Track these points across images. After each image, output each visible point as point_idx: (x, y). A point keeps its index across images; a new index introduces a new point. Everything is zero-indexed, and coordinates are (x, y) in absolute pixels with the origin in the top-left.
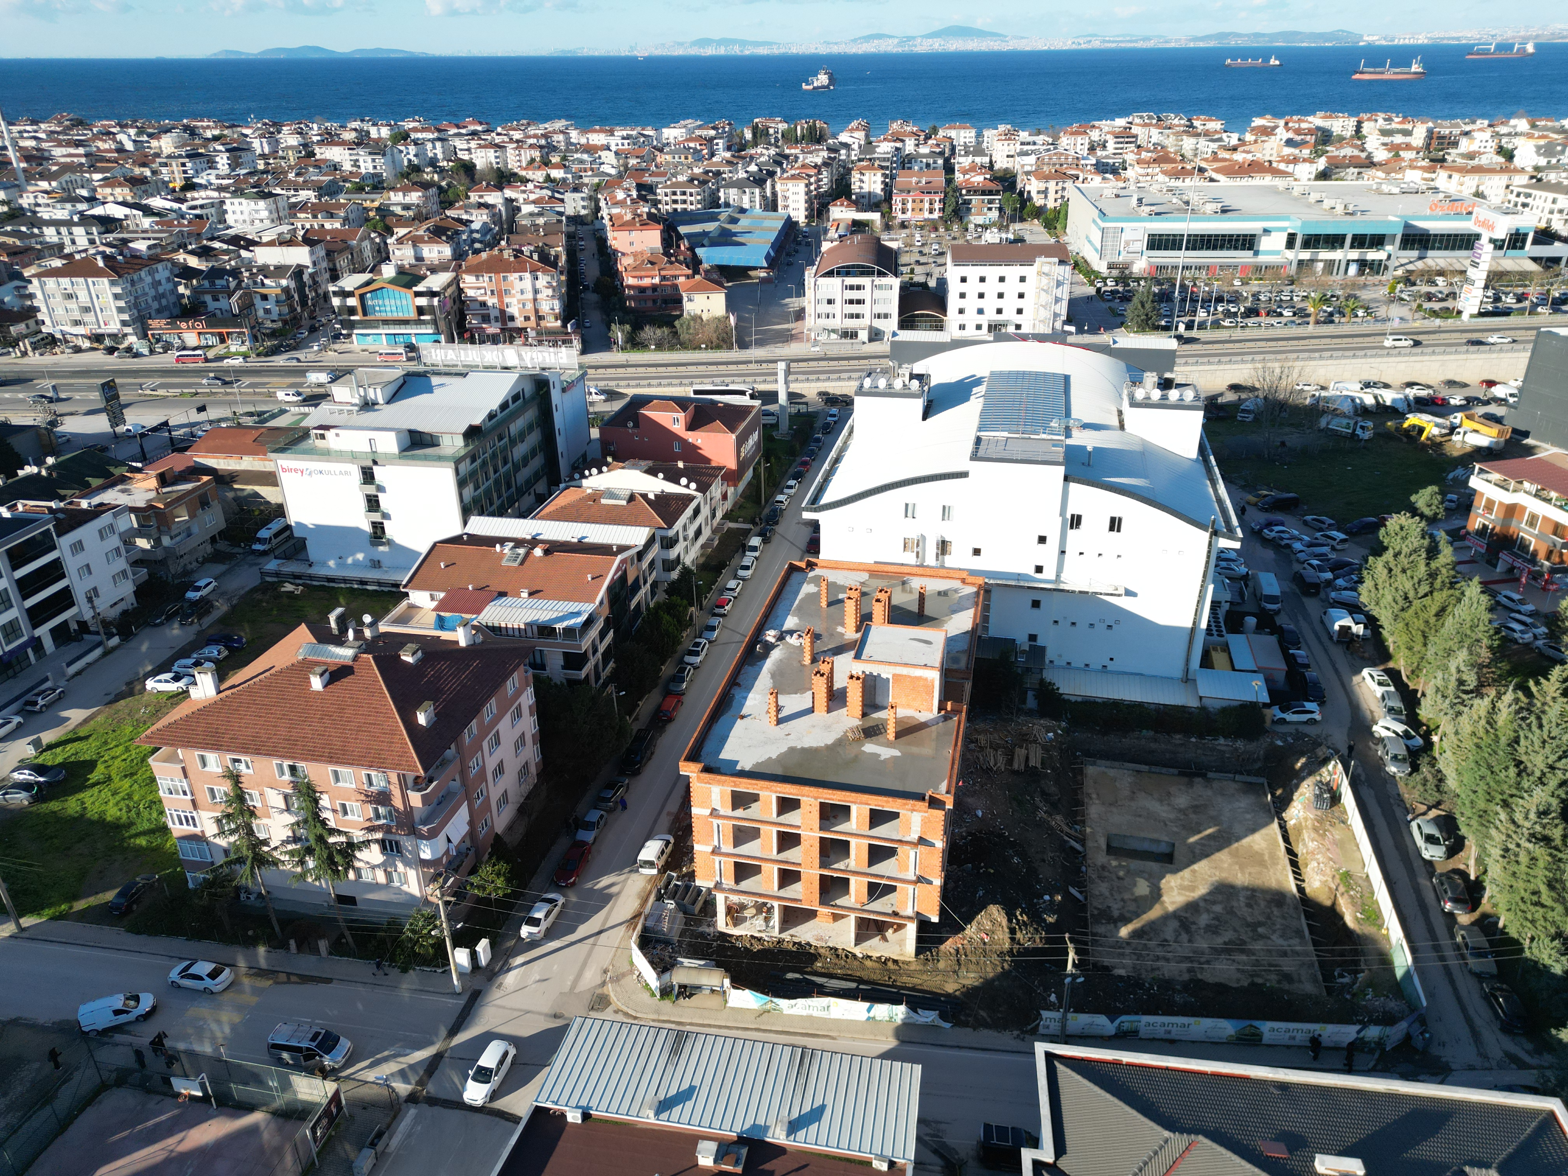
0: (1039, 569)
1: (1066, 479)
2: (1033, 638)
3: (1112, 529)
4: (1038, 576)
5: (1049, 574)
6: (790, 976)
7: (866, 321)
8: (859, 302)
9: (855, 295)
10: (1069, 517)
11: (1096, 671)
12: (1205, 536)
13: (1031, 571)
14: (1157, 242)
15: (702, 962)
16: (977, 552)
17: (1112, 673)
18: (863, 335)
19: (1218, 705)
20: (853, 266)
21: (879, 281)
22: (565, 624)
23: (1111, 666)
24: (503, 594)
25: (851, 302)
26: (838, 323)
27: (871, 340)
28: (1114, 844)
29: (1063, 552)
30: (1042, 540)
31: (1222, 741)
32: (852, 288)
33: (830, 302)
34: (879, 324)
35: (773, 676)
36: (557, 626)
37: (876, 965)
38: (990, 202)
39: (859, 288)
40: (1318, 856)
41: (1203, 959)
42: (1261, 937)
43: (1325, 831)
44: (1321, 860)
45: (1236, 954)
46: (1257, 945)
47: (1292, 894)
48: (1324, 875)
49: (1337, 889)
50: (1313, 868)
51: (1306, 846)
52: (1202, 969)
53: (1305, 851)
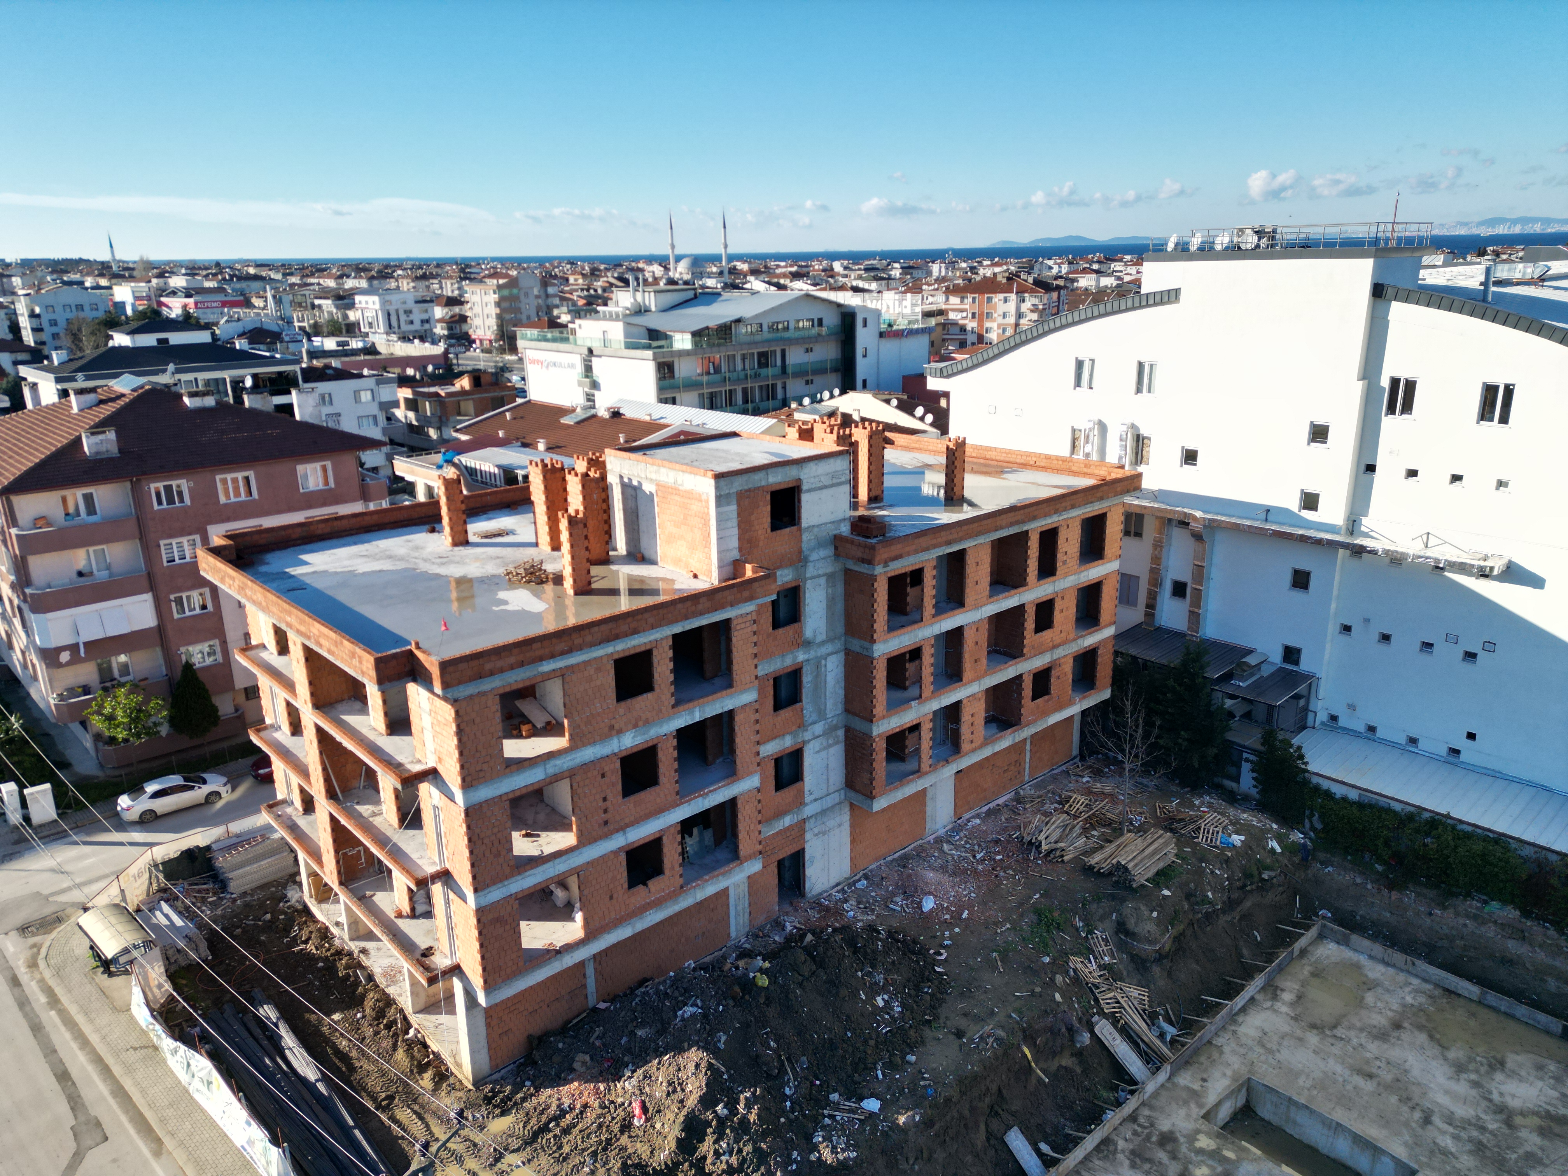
0: (1310, 501)
1: (1378, 291)
2: (1291, 654)
3: (1486, 413)
4: (1308, 515)
10: (1385, 383)
11: (1432, 758)
13: (1293, 504)
16: (1190, 457)
17: (1472, 769)
23: (1469, 753)
24: (524, 445)
28: (1266, 1111)
29: (1371, 468)
30: (1319, 434)
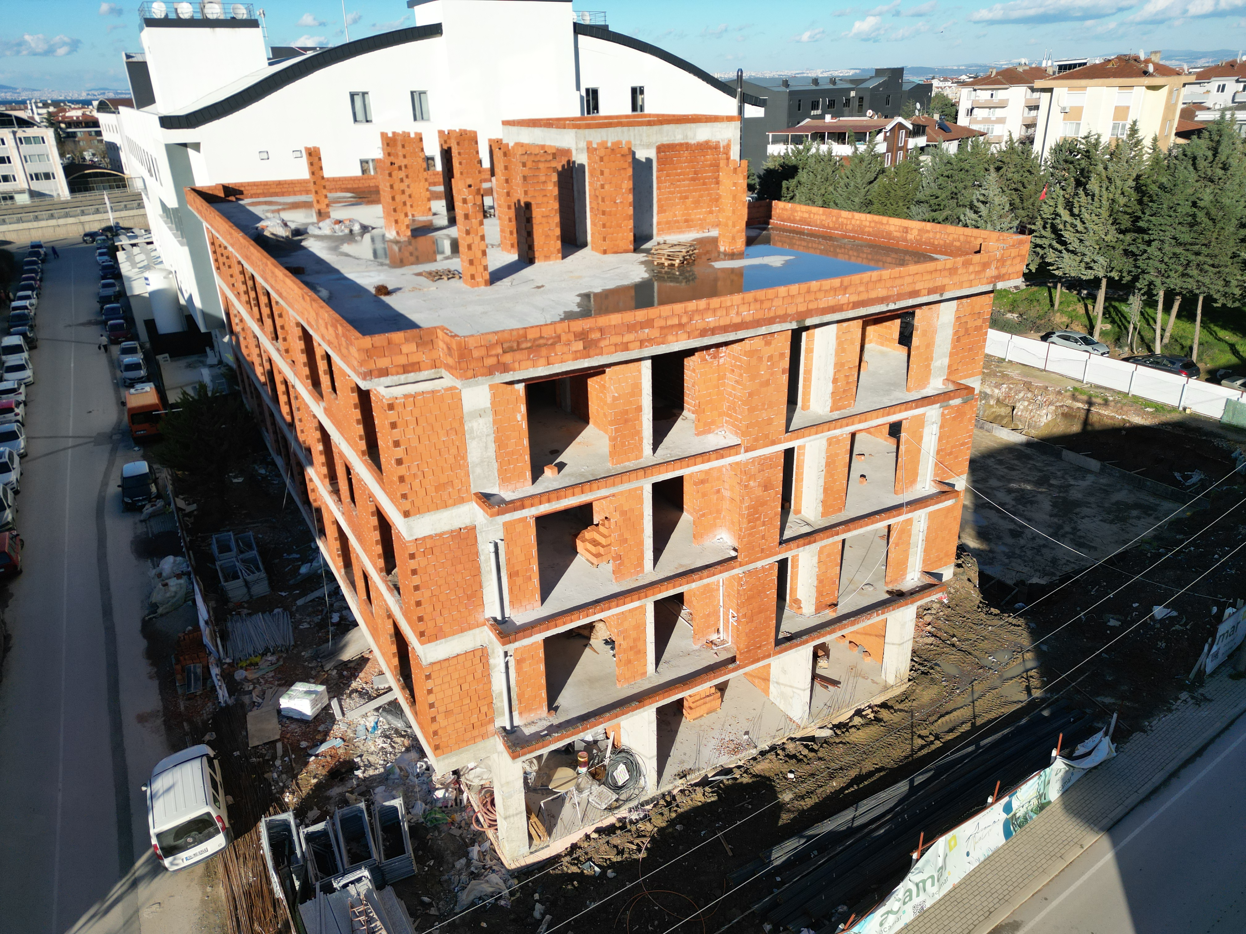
1: (576, 30)
7: (21, 182)
8: (3, 160)
10: (584, 93)
18: (23, 201)
34: (39, 186)
40: (1021, 395)
41: (1067, 528)
42: (1066, 488)
43: (1000, 372)
44: (1029, 395)
45: (1078, 510)
46: (1075, 494)
47: (1021, 444)
48: (1051, 404)
49: (1090, 403)
50: (1026, 409)
51: (992, 396)
52: (1080, 537)
53: (992, 402)
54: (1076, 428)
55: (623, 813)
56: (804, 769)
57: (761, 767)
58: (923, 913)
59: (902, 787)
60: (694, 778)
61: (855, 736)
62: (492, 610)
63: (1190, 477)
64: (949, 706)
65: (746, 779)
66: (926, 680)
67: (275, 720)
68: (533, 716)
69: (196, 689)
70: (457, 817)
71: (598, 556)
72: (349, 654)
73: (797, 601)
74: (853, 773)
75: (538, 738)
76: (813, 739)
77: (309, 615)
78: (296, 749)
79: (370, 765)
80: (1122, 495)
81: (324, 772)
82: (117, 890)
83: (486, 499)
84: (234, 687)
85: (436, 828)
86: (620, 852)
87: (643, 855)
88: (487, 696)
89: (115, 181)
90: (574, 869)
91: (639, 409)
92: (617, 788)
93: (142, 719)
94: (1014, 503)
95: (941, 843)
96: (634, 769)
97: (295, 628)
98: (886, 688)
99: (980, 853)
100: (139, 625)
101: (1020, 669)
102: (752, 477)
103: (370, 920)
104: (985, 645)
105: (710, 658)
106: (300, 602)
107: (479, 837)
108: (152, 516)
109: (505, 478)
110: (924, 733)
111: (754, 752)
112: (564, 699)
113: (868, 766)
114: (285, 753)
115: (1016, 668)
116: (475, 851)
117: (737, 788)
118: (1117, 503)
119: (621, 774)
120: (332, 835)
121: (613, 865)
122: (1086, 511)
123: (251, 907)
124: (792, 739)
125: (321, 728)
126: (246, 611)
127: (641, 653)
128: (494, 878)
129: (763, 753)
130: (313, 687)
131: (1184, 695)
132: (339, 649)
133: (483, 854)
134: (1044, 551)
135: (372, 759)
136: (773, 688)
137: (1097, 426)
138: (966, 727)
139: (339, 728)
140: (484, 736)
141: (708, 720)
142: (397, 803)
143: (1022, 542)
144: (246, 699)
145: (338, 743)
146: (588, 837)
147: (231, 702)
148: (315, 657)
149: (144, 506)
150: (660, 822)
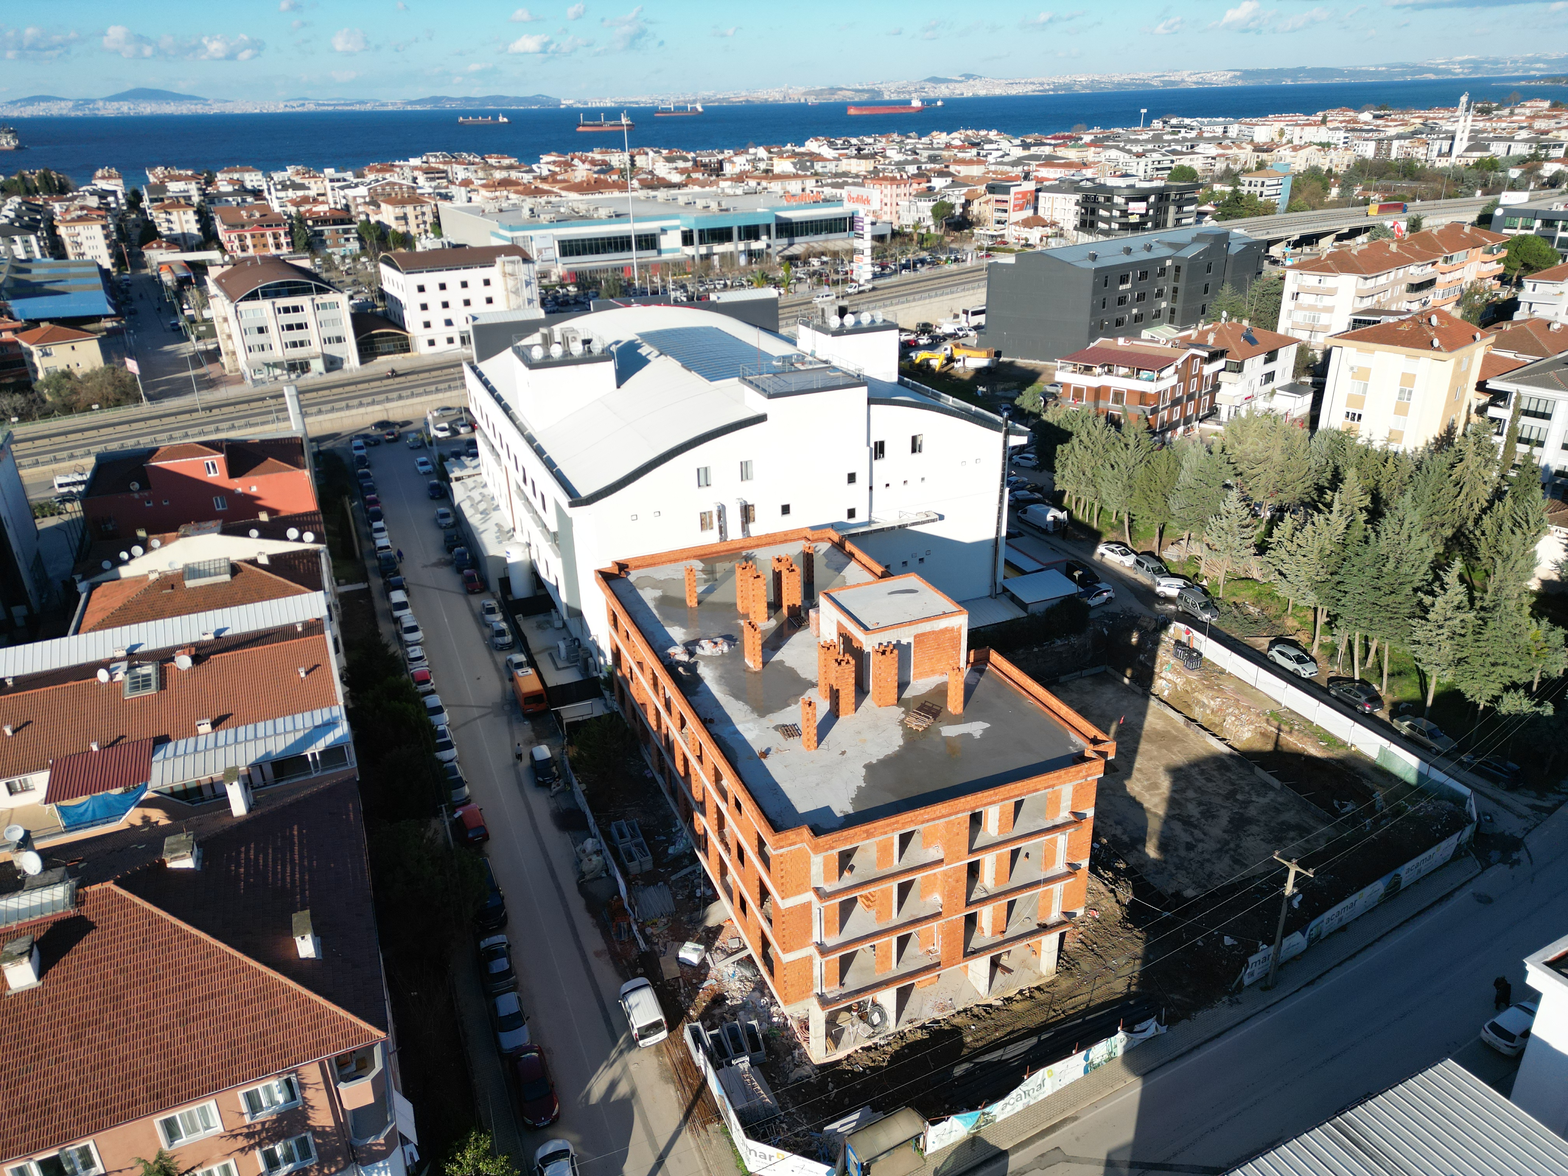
0: (851, 513)
1: (871, 401)
3: (913, 450)
4: (852, 521)
5: (861, 517)
6: (958, 1071)
7: (316, 347)
8: (300, 326)
9: (293, 318)
10: (873, 445)
12: (999, 436)
13: (844, 518)
14: (569, 248)
15: (856, 1116)
16: (786, 509)
18: (317, 365)
19: (1042, 608)
20: (282, 284)
21: (320, 299)
22: (320, 745)
24: (161, 741)
25: (290, 327)
26: (278, 353)
27: (328, 370)
29: (872, 488)
30: (852, 478)
31: (1059, 642)
32: (286, 310)
33: (261, 330)
34: (333, 350)
35: (737, 697)
36: (308, 753)
37: (1028, 1004)
38: (346, 231)
39: (296, 309)
40: (1231, 710)
41: (1232, 845)
42: (1247, 803)
43: (1218, 685)
44: (1237, 712)
45: (1247, 828)
46: (1252, 811)
47: (1226, 755)
48: (1252, 723)
49: (1279, 730)
50: (1233, 722)
51: (1208, 707)
52: (1240, 854)
53: (1208, 712)
54: (1269, 747)
55: (876, 1040)
56: (981, 1024)
57: (957, 1021)
58: (1028, 1108)
59: (1034, 1040)
60: (917, 1024)
61: (1016, 1007)
62: (816, 938)
63: (1346, 806)
64: (1076, 993)
65: (947, 1027)
66: (1067, 973)
67: (676, 964)
68: (832, 988)
69: (625, 938)
70: (785, 1033)
71: (868, 906)
72: (711, 922)
73: (982, 928)
74: (1009, 1029)
75: (835, 1001)
76: (990, 1006)
77: (680, 888)
78: (691, 984)
79: (733, 998)
80: (1289, 816)
81: (708, 999)
82: (614, 1053)
83: (817, 890)
84: (647, 939)
85: (774, 1038)
86: (874, 1061)
87: (885, 1064)
88: (810, 978)
89: (399, 340)
90: (849, 1068)
91: (893, 844)
92: (873, 1026)
93: (597, 954)
94: (1199, 816)
95: (1042, 1073)
96: (883, 1016)
97: (674, 898)
98: (1041, 977)
99: (1067, 1080)
100: (576, 887)
101: (1131, 970)
102: (950, 877)
103: (752, 1081)
104: (1113, 952)
105: (927, 962)
106: (673, 878)
107: (798, 1046)
108: (558, 793)
109: (826, 879)
110: (1057, 1008)
111: (954, 1012)
112: (848, 979)
113: (1019, 1026)
114: (685, 986)
115: (1127, 970)
116: (796, 1053)
117: (941, 1031)
118: (1283, 823)
119: (876, 1018)
120: (723, 1037)
121: (869, 1068)
122: (1254, 829)
123: (685, 1070)
124: (978, 1006)
125: (703, 971)
126: (640, 883)
127: (889, 958)
128: (807, 1068)
129: (959, 1013)
130: (697, 946)
131: (1225, 998)
132: (704, 919)
133: (800, 1055)
134: (1207, 865)
135: (734, 994)
136: (969, 972)
137: (1285, 749)
138: (1083, 1007)
139: (713, 973)
140: (808, 997)
141: (929, 989)
142: (754, 1022)
143: (1192, 855)
144: (656, 948)
145: (714, 982)
146: (856, 1051)
147: (648, 949)
148: (690, 921)
149: (550, 784)
150: (896, 1047)
